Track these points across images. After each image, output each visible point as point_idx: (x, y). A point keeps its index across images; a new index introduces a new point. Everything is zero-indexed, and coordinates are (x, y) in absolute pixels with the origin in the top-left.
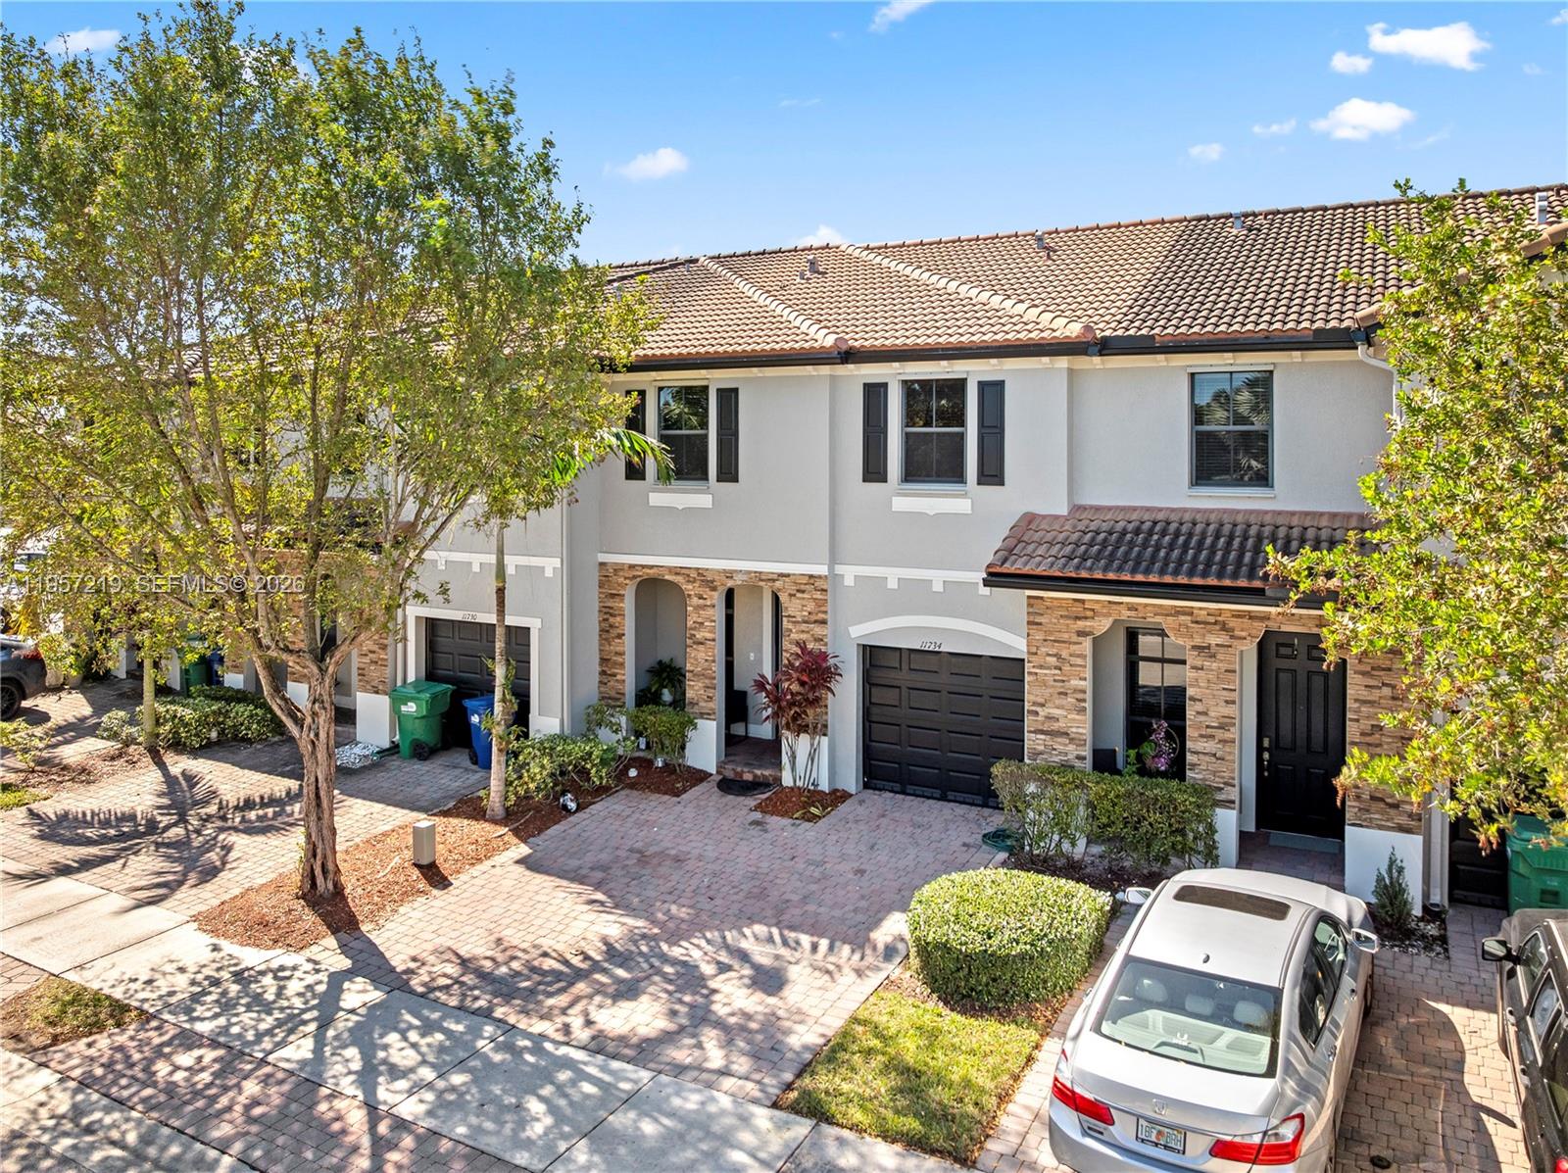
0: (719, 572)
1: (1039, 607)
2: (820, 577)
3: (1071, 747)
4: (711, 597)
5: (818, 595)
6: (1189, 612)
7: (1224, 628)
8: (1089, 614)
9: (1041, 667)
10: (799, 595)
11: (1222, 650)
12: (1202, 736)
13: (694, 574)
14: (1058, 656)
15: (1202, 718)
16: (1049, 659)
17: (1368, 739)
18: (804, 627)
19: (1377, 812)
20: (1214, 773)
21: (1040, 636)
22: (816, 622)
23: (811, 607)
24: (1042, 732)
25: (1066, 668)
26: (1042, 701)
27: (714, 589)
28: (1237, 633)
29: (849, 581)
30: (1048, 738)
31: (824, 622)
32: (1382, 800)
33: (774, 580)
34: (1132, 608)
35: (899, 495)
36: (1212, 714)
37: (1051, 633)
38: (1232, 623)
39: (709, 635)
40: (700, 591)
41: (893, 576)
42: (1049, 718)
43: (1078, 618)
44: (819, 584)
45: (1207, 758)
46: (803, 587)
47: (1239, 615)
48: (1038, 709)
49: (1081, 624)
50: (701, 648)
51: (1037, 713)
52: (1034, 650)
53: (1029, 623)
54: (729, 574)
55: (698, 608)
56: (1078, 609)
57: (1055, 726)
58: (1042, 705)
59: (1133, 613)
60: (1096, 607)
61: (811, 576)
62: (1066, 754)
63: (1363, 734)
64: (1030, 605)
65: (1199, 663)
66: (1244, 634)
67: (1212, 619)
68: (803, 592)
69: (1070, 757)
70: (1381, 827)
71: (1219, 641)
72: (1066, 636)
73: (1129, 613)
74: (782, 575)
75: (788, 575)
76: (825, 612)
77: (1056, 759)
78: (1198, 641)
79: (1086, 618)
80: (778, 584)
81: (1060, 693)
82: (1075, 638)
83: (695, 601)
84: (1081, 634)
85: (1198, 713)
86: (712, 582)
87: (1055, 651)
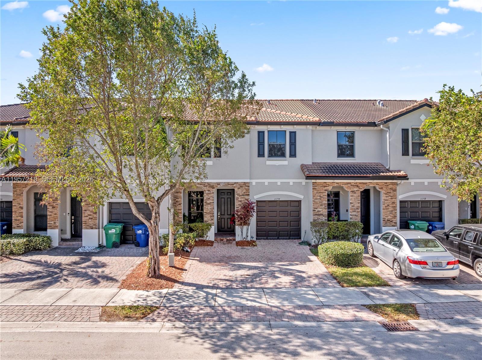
0: (215, 183)
1: (316, 185)
2: (247, 183)
3: (324, 218)
4: (213, 191)
5: (247, 188)
6: (350, 183)
7: (357, 186)
8: (328, 185)
9: (316, 199)
10: (241, 188)
11: (357, 191)
12: (353, 211)
13: (206, 184)
14: (320, 196)
15: (353, 207)
16: (318, 197)
17: (387, 208)
18: (242, 197)
19: (388, 223)
20: (356, 219)
21: (316, 192)
22: (246, 195)
23: (245, 191)
24: (317, 215)
25: (322, 199)
26: (316, 207)
27: (214, 188)
28: (360, 187)
29: (254, 184)
30: (318, 216)
31: (249, 195)
32: (389, 220)
33: (233, 184)
34: (337, 183)
35: (268, 160)
36: (355, 206)
37: (318, 191)
38: (359, 185)
39: (211, 201)
40: (209, 189)
41: (266, 182)
42: (318, 211)
43: (325, 187)
44: (247, 185)
45: (354, 216)
46: (242, 186)
47: (360, 183)
48: (316, 209)
49: (326, 188)
50: (209, 205)
51: (315, 210)
52: (314, 195)
53: (313, 189)
54: (219, 184)
55: (208, 194)
56: (325, 185)
57: (320, 213)
58: (317, 208)
59: (338, 185)
60: (329, 184)
61: (244, 183)
62: (322, 219)
63: (386, 207)
64: (313, 184)
65: (352, 195)
66: (362, 187)
67: (355, 185)
68: (242, 187)
69: (323, 220)
70: (389, 226)
71: (357, 189)
72: (322, 191)
73: (337, 185)
74: (236, 183)
75: (238, 183)
76: (249, 192)
77: (320, 221)
78: (352, 190)
79: (327, 187)
80: (234, 185)
81: (321, 205)
82: (324, 192)
83: (207, 192)
84: (325, 190)
85: (352, 206)
86: (213, 186)
87: (319, 195)
